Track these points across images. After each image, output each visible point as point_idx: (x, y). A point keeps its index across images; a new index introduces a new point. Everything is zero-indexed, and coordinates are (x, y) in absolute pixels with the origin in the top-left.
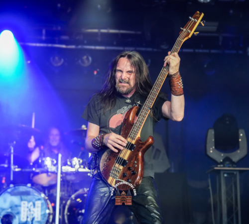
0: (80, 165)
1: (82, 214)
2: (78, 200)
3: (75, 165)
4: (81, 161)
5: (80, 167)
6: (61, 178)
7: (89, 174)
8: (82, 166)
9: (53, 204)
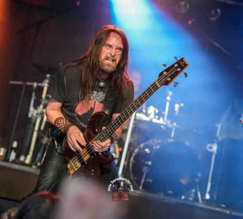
0: (155, 114)
1: (147, 165)
2: (147, 150)
3: (150, 115)
4: (157, 111)
5: (155, 117)
6: (134, 124)
7: (162, 127)
8: (157, 117)
9: (121, 149)
